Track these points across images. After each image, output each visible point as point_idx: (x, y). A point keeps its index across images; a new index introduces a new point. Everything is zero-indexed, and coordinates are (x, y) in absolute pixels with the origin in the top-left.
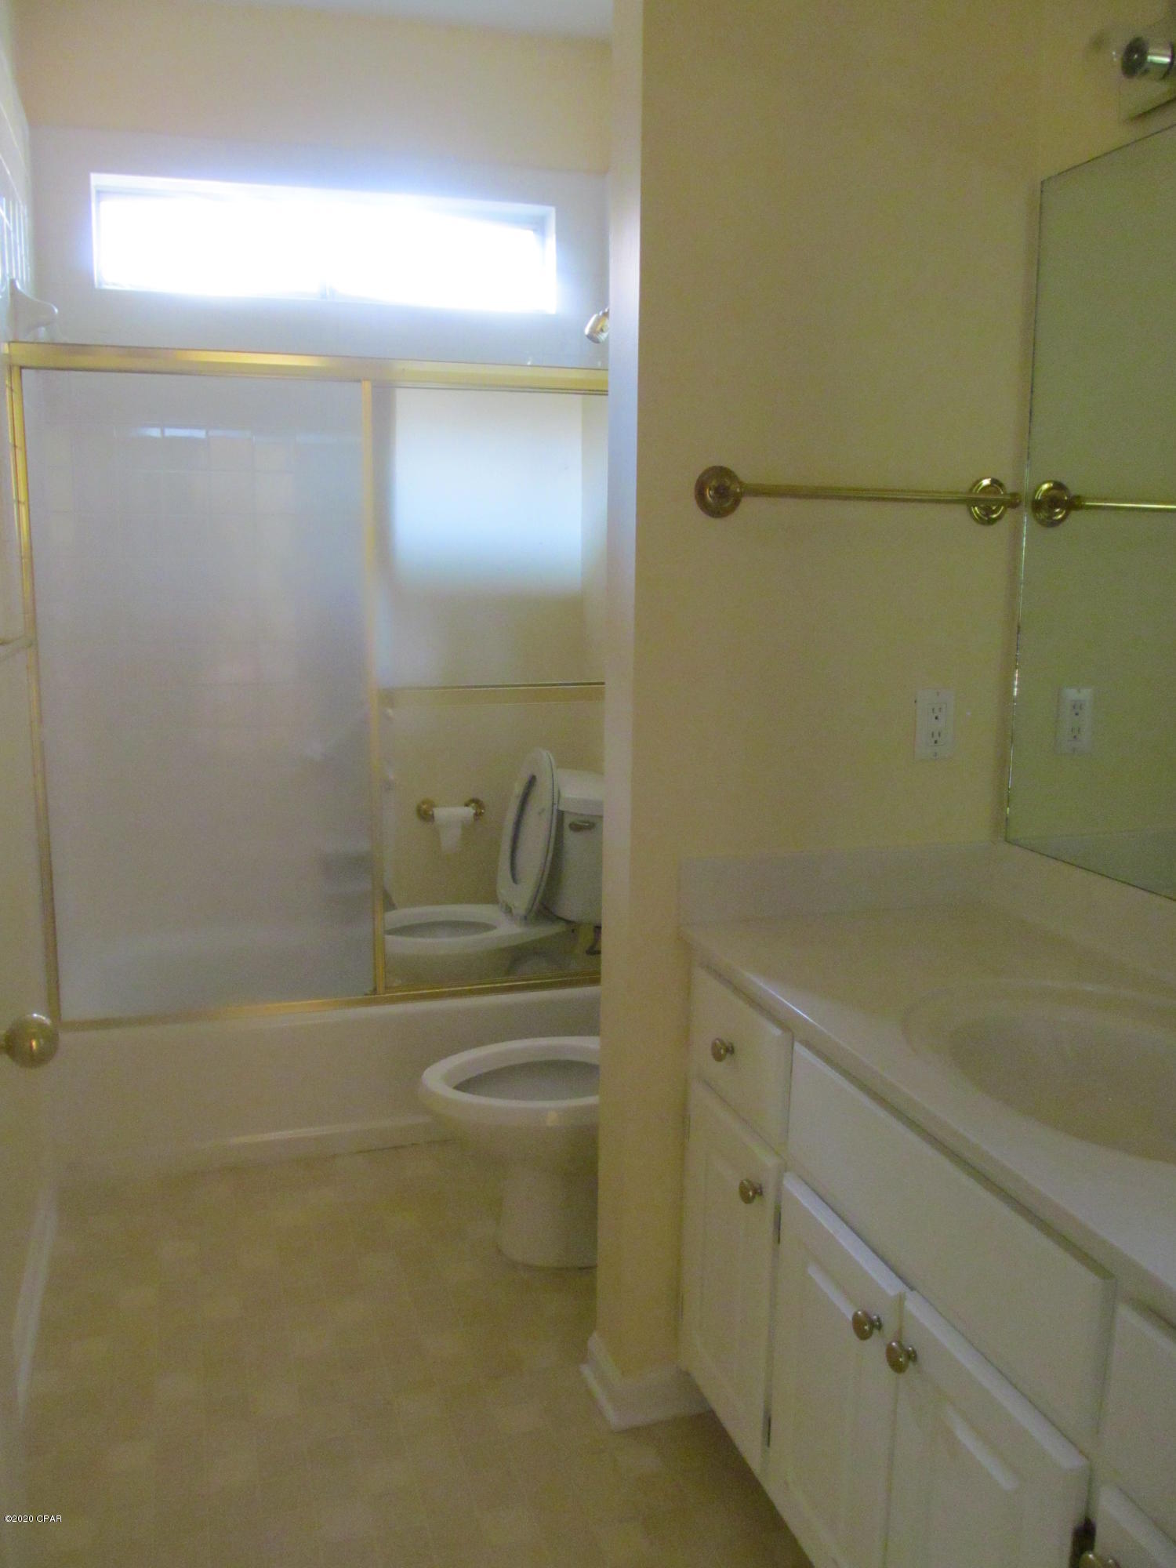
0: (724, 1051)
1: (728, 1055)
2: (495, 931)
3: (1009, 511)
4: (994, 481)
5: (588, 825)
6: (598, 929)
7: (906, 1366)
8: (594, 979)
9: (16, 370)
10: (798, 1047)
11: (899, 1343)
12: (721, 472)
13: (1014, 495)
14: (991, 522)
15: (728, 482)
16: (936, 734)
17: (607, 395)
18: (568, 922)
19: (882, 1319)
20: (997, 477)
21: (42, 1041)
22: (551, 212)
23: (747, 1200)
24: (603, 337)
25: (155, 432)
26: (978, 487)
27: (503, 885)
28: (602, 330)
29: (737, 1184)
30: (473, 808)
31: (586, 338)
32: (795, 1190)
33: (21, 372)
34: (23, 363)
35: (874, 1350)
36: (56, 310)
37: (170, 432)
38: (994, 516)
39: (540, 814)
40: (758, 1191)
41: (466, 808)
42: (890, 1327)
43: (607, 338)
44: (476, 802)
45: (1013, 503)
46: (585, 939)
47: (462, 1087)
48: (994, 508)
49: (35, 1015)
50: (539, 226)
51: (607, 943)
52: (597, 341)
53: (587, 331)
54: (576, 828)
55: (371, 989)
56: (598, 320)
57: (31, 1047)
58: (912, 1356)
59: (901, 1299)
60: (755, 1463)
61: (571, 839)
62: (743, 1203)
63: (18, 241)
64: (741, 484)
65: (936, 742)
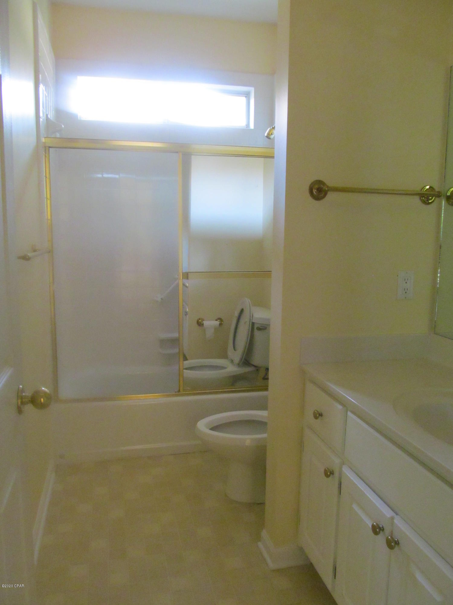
0: (318, 415)
1: (320, 417)
2: (227, 369)
3: (437, 199)
4: (430, 187)
5: (264, 328)
6: (267, 369)
7: (395, 547)
8: (266, 388)
9: (47, 148)
10: (349, 414)
11: (391, 537)
12: (320, 182)
13: (439, 192)
14: (429, 204)
15: (322, 186)
16: (406, 289)
17: (274, 158)
18: (255, 366)
19: (384, 527)
20: (431, 186)
21: (45, 399)
22: (252, 90)
23: (327, 476)
24: (272, 137)
25: (100, 176)
26: (424, 189)
27: (230, 352)
28: (272, 134)
29: (323, 470)
30: (219, 322)
31: (265, 138)
32: (347, 472)
33: (49, 149)
34: (50, 145)
35: (381, 540)
36: (63, 126)
37: (105, 176)
38: (430, 201)
39: (245, 323)
40: (332, 473)
41: (216, 321)
42: (387, 531)
43: (274, 137)
44: (220, 319)
45: (439, 195)
46: (262, 373)
47: (212, 429)
48: (430, 198)
49: (43, 388)
50: (247, 95)
51: (271, 375)
52: (270, 139)
53: (266, 134)
54: (259, 329)
55: (178, 390)
56: (270, 131)
57: (41, 401)
58: (397, 543)
59: (392, 518)
60: (329, 587)
61: (257, 333)
62: (326, 478)
63: (49, 100)
64: (328, 187)
65: (406, 293)
